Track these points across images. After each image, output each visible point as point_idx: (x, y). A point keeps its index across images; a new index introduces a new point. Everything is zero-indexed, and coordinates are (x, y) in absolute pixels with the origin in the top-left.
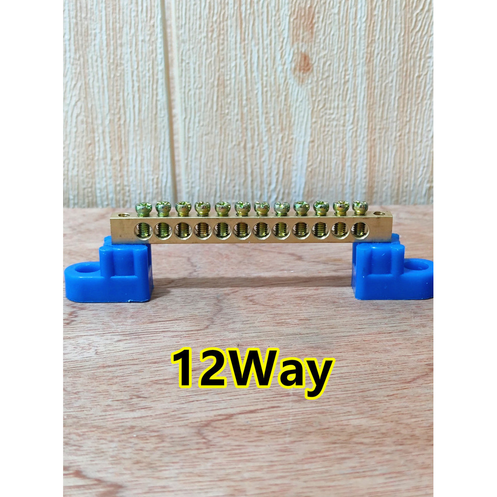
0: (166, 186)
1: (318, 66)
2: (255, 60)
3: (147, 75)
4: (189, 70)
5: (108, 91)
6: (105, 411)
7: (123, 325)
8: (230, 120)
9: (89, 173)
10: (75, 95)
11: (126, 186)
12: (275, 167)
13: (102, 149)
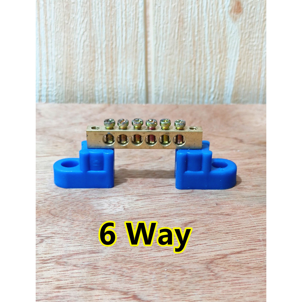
0: (141, 89)
1: (247, 9)
2: (205, 5)
3: (132, 14)
4: (160, 11)
5: (105, 25)
6: (141, 251)
7: (136, 188)
8: (186, 45)
9: (91, 80)
10: (83, 28)
11: (115, 89)
12: (214, 77)
13: (100, 64)
